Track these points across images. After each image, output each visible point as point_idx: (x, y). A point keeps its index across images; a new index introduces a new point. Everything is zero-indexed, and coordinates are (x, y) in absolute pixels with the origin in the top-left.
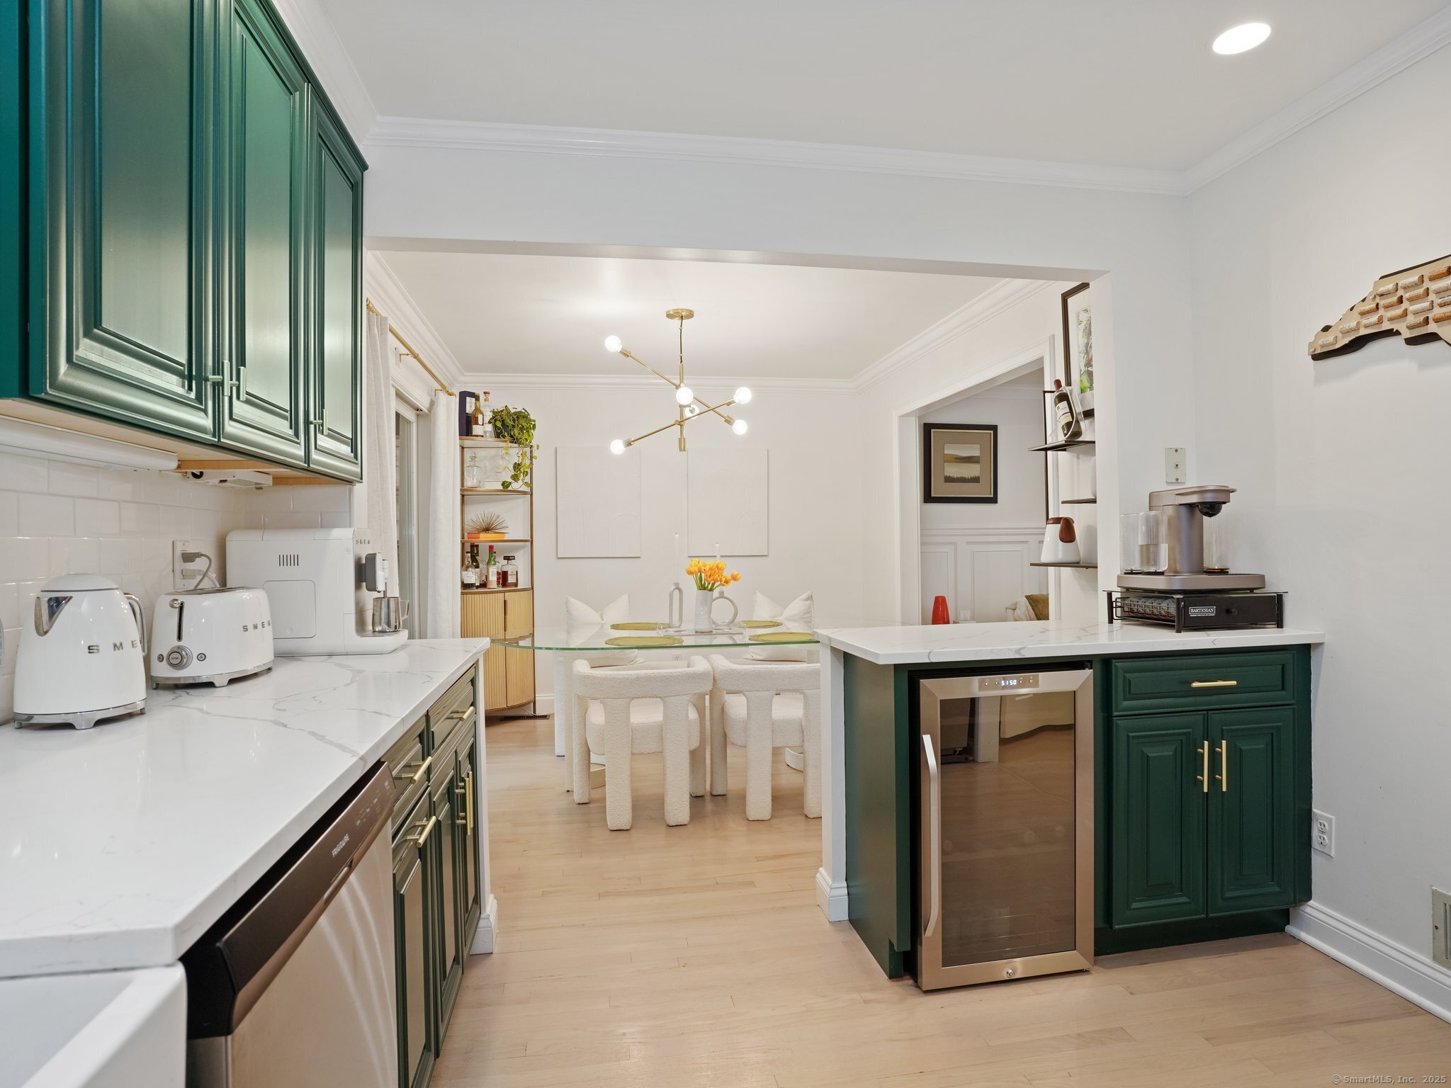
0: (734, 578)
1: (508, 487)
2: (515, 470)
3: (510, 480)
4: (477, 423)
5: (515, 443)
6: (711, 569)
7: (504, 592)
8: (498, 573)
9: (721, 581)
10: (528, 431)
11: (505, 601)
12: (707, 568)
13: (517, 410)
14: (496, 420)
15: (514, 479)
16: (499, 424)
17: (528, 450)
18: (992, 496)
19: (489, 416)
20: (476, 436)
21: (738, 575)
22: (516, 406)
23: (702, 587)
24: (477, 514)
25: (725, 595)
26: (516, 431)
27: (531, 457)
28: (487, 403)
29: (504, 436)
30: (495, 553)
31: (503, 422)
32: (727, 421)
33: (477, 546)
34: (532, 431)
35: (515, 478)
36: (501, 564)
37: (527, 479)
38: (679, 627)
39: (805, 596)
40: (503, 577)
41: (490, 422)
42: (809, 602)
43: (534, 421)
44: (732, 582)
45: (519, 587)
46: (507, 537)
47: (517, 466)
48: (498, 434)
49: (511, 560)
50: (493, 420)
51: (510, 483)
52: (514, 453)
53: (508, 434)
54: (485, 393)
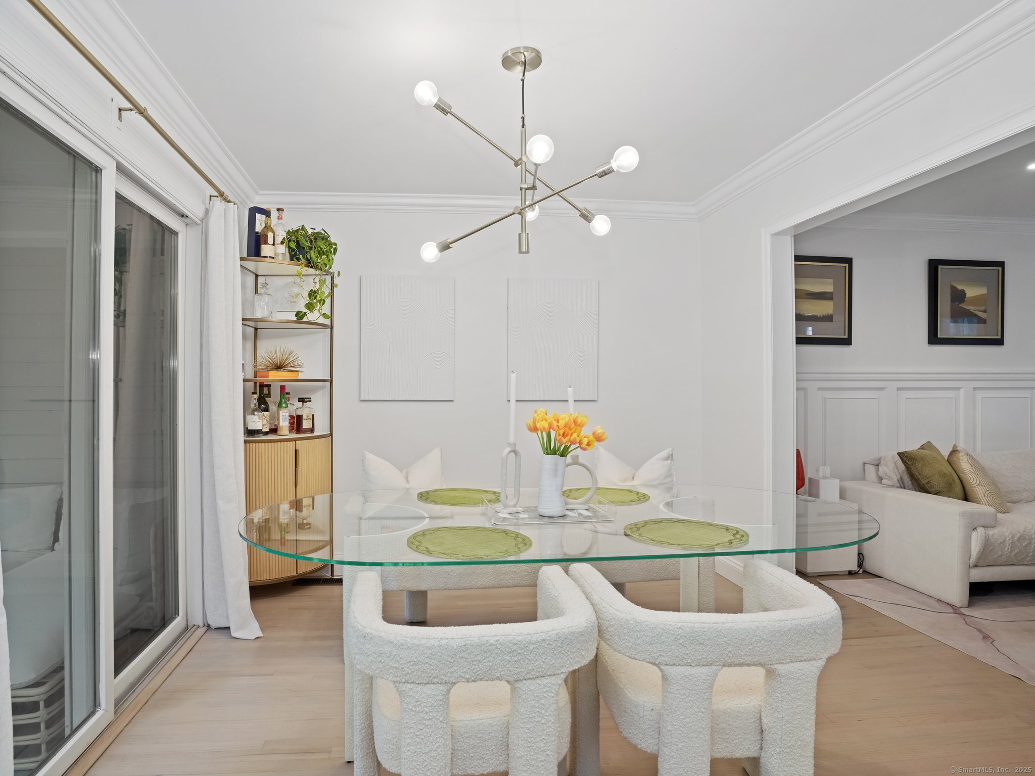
0: (599, 439)
1: (302, 317)
2: (310, 298)
3: (305, 310)
4: (266, 243)
5: (312, 267)
6: (566, 425)
7: (295, 440)
8: (292, 417)
9: (580, 443)
10: (327, 256)
11: (296, 451)
12: (562, 423)
13: (315, 231)
14: (289, 241)
15: (309, 309)
16: (293, 245)
17: (328, 278)
18: (846, 337)
19: (281, 235)
20: (265, 257)
21: (604, 433)
22: (313, 225)
23: (550, 451)
24: (269, 349)
25: (581, 460)
26: (313, 254)
27: (333, 286)
28: (280, 221)
29: (298, 259)
30: (288, 393)
31: (298, 242)
32: (583, 216)
33: (269, 386)
34: (333, 256)
35: (310, 306)
36: (295, 407)
37: (326, 309)
38: (515, 506)
39: (664, 454)
40: (296, 423)
41: (282, 243)
42: (669, 462)
43: (335, 244)
44: (596, 444)
45: (316, 434)
46: (301, 376)
47: (313, 294)
48: (293, 257)
49: (306, 402)
50: (286, 241)
51: (305, 314)
52: (310, 280)
53: (303, 258)
54: (278, 210)
